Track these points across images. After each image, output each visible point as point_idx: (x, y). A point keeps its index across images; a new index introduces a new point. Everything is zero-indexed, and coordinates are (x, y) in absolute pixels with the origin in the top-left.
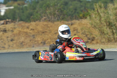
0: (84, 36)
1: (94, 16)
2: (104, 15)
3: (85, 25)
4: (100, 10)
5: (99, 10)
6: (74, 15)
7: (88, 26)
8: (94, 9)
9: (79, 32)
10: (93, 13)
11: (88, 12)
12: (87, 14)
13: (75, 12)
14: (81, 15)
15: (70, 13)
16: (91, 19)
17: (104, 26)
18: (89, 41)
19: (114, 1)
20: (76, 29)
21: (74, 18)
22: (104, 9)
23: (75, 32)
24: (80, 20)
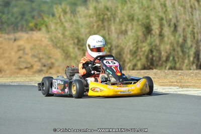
0: (36, 60)
1: (53, 27)
2: (71, 26)
3: (38, 42)
4: (64, 18)
5: (62, 17)
6: (19, 24)
7: (43, 44)
8: (53, 15)
9: (27, 54)
10: (52, 21)
11: (43, 19)
12: (42, 22)
13: (22, 19)
14: (32, 24)
15: (13, 20)
16: (49, 32)
17: (71, 44)
18: (44, 68)
19: (88, 3)
20: (22, 47)
21: (19, 28)
22: (71, 16)
23: (21, 52)
24: (30, 32)
